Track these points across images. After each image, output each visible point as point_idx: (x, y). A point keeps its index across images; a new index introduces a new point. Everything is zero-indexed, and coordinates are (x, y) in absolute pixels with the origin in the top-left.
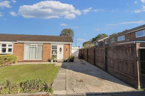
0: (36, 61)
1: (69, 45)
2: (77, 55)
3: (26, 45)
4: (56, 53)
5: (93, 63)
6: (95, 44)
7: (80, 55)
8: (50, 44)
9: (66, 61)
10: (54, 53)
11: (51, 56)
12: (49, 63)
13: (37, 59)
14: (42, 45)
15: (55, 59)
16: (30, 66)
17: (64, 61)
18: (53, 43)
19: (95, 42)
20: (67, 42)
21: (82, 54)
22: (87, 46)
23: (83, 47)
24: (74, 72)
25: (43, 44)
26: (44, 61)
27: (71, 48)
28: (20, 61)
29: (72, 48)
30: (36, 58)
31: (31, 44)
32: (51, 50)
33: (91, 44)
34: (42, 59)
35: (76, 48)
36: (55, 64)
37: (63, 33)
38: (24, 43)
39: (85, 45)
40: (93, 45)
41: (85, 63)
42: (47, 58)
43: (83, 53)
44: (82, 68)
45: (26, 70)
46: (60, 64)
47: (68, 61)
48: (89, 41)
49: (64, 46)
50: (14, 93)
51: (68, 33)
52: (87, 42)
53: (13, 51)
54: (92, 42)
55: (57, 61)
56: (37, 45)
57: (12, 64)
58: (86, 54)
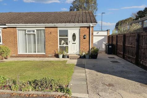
0: (37, 56)
1: (89, 27)
2: (104, 47)
3: (19, 30)
4: (67, 44)
5: (134, 62)
6: (143, 24)
7: (110, 47)
8: (57, 27)
9: (84, 57)
10: (64, 43)
11: (59, 48)
12: (56, 59)
13: (37, 53)
14: (44, 30)
15: (65, 53)
16: (29, 62)
17: (81, 57)
18: (61, 26)
19: (143, 19)
20: (85, 22)
21: (112, 45)
22: (125, 29)
23: (116, 32)
24: (99, 74)
25: (46, 27)
26: (49, 57)
27: (92, 34)
28: (13, 55)
29: (95, 33)
30: (35, 52)
31: (27, 29)
32: (59, 37)
33: (133, 25)
34: (44, 53)
35: (101, 33)
36: (67, 61)
37: (77, 3)
38: (16, 27)
39: (119, 27)
40: (137, 26)
41: (118, 61)
42: (53, 51)
43: (114, 43)
44: (113, 69)
45: (27, 68)
46: (75, 62)
47: (87, 56)
48: (130, 18)
49: (80, 29)
50: (26, 91)
51: (85, 4)
52: (126, 20)
53: (2, 40)
54: (137, 19)
55: (68, 57)
56: (36, 31)
57: (5, 60)
58: (122, 44)
